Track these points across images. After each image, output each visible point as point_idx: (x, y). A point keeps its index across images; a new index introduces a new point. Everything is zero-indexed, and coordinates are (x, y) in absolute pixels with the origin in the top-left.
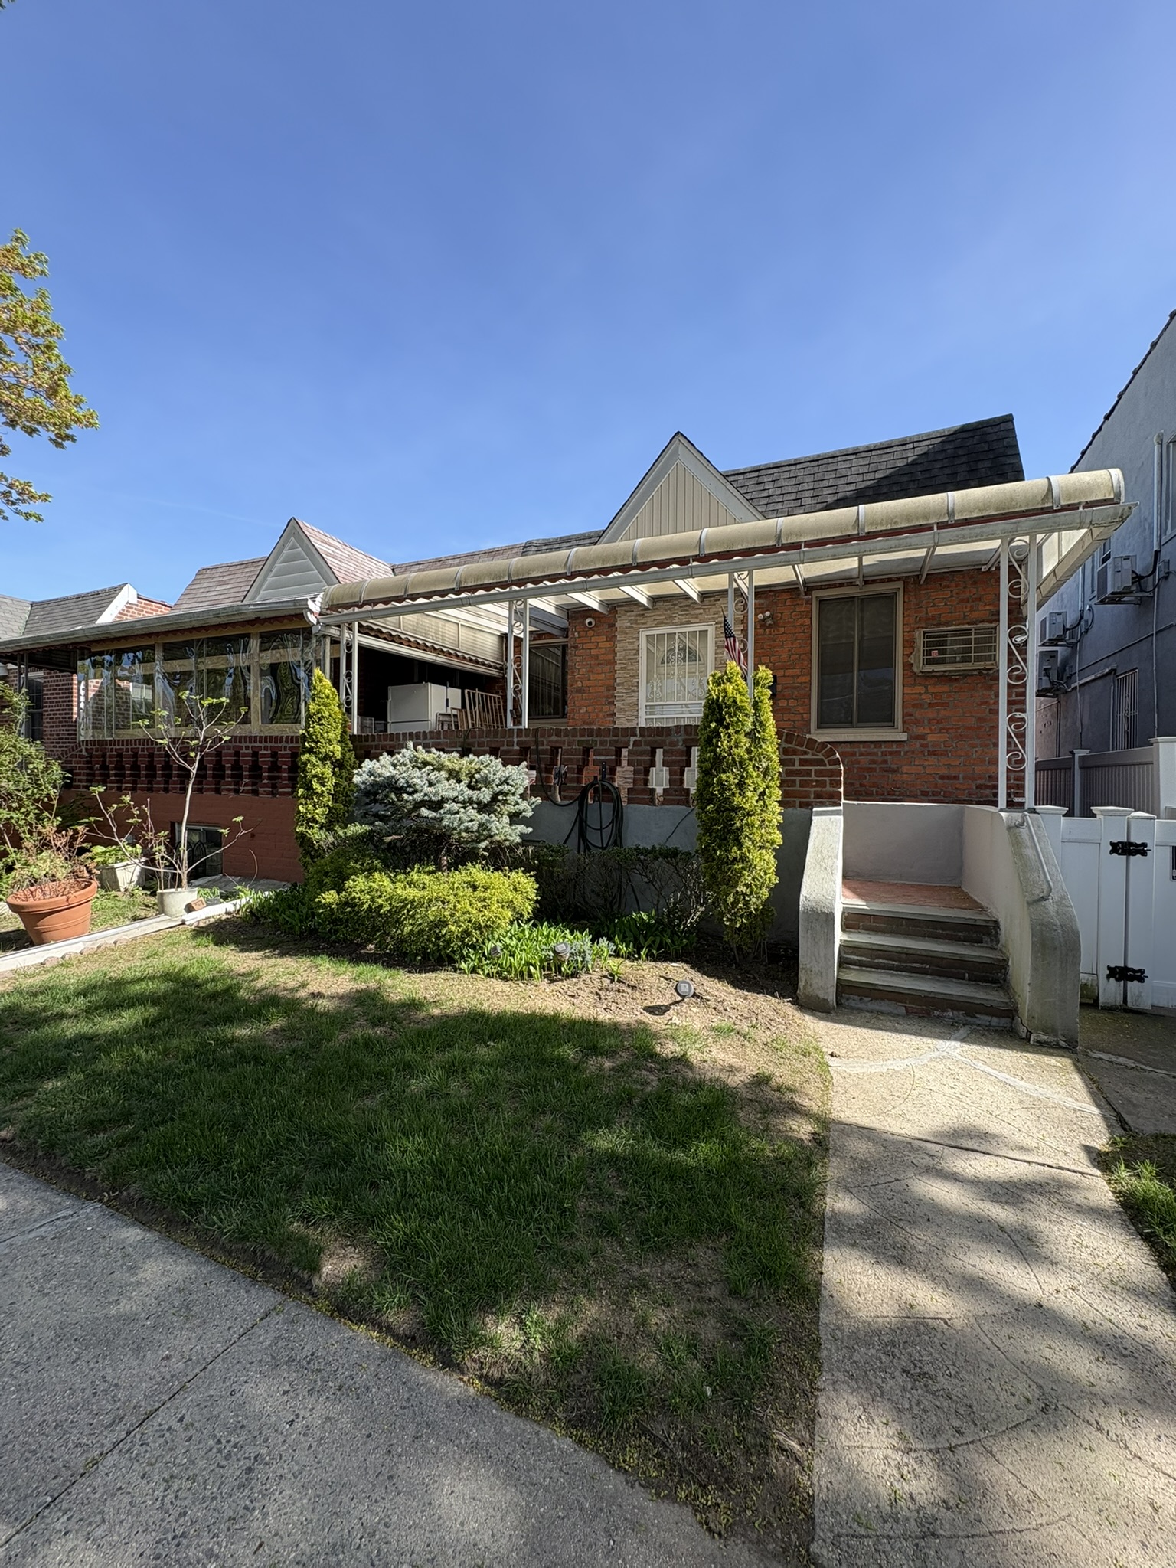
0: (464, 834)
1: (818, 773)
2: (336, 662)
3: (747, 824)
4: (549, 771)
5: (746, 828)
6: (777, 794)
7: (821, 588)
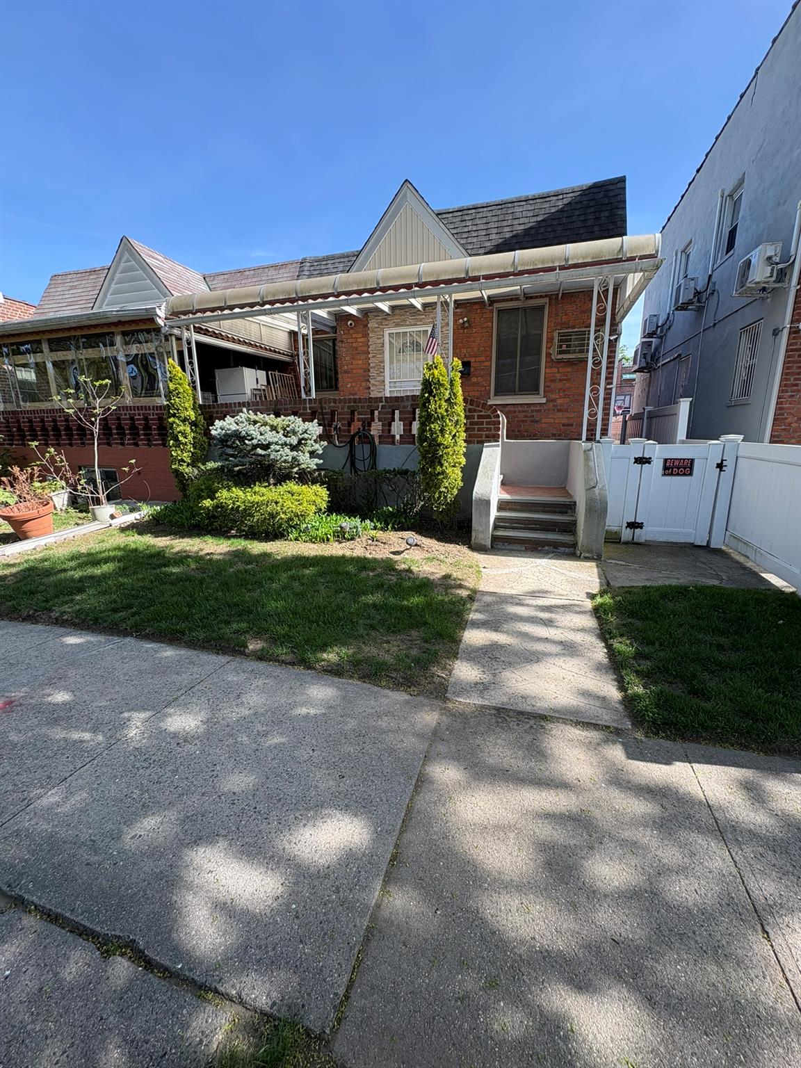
0: (283, 464)
1: (488, 423)
2: (181, 354)
3: (445, 453)
4: (330, 426)
5: (445, 455)
6: (463, 435)
7: (499, 301)
